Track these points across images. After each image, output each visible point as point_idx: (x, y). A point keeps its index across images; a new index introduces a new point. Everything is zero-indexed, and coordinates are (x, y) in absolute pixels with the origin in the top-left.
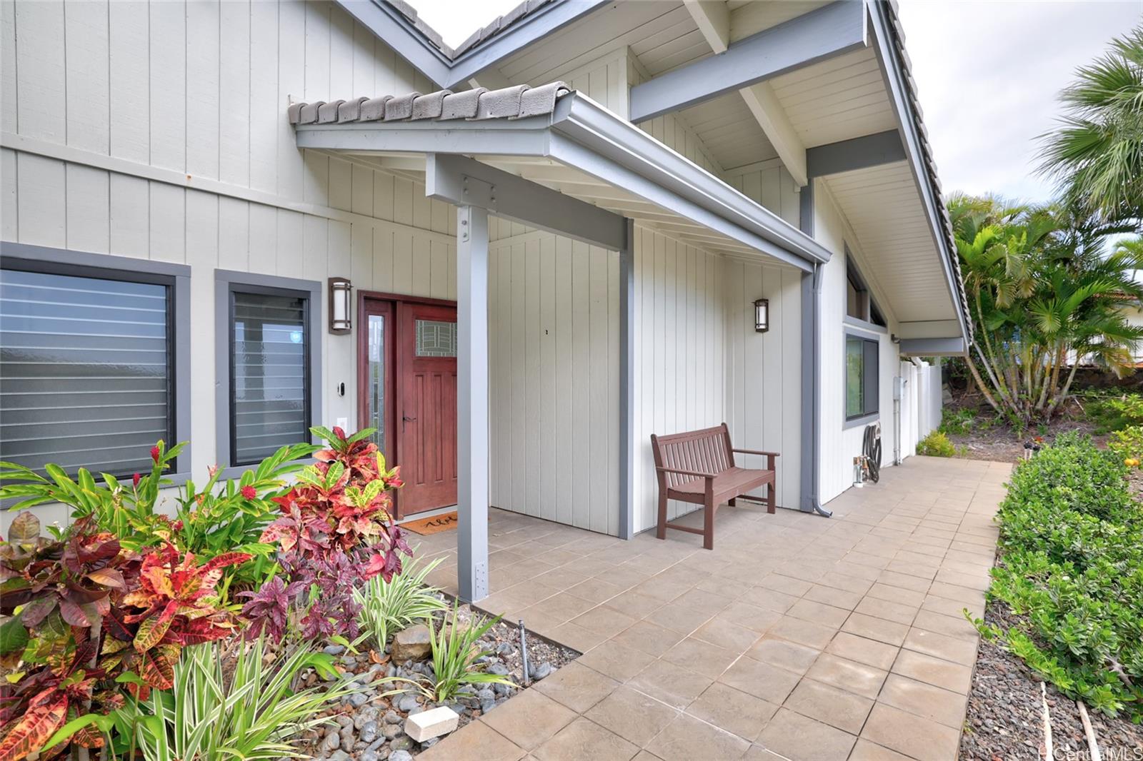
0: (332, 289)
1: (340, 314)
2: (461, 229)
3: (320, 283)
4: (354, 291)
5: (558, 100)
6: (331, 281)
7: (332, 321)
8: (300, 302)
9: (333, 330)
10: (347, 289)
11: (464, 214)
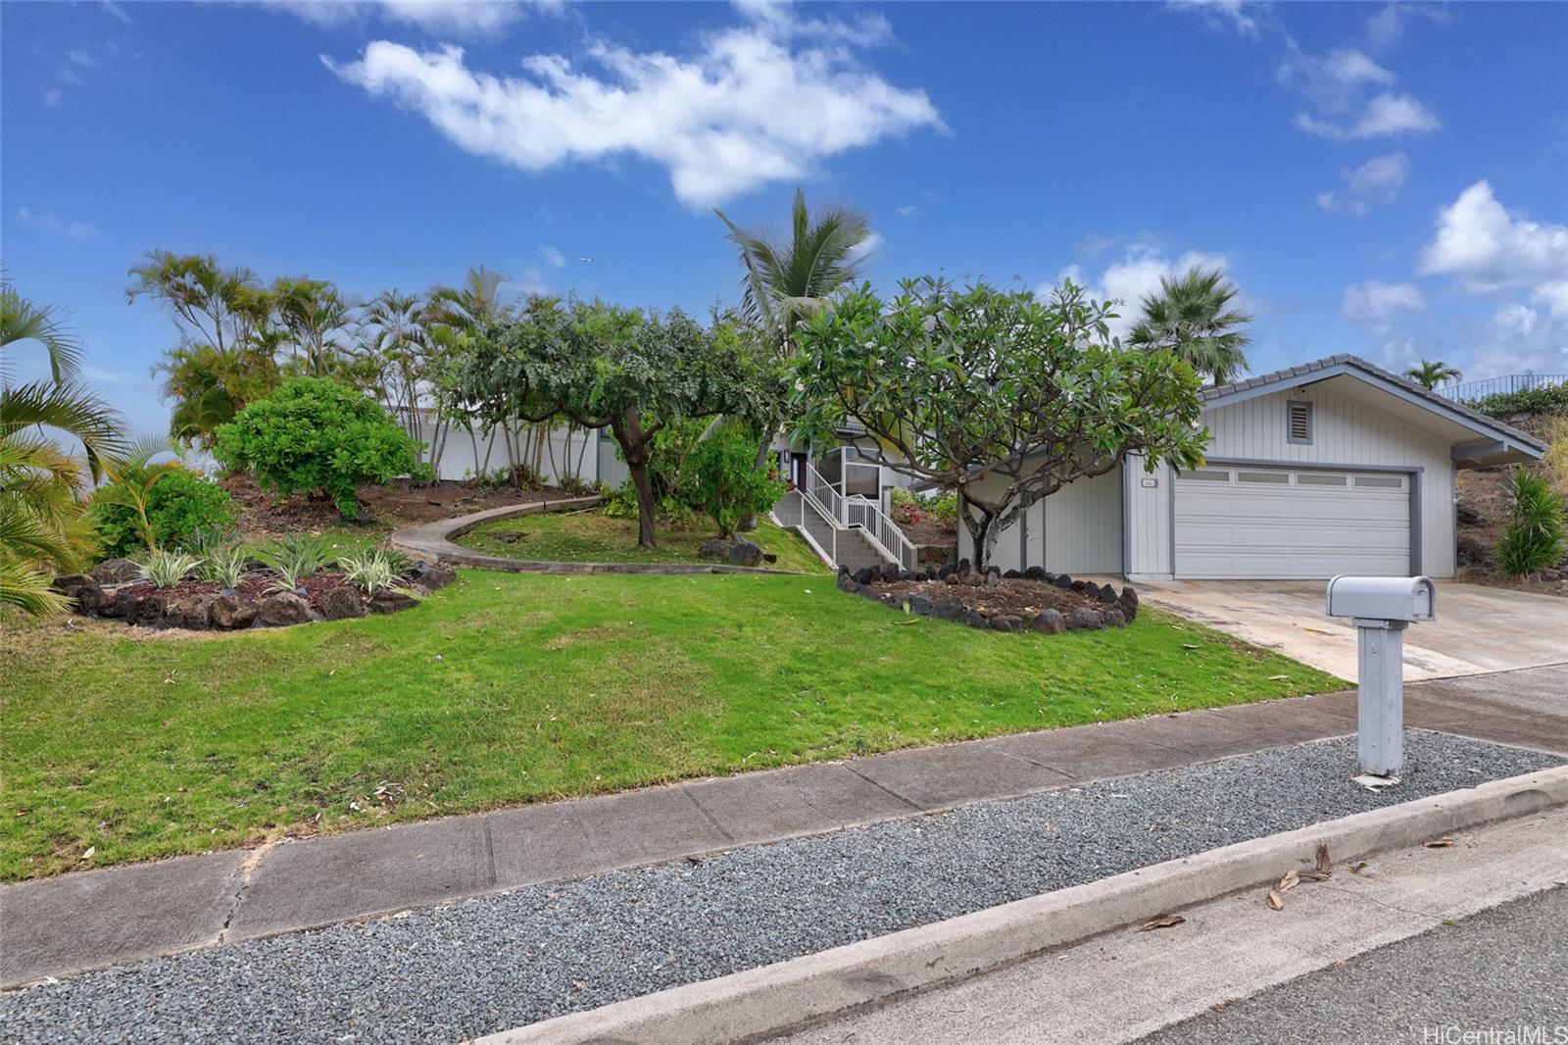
0: (785, 452)
1: (787, 458)
4: (789, 452)
6: (785, 450)
9: (786, 462)
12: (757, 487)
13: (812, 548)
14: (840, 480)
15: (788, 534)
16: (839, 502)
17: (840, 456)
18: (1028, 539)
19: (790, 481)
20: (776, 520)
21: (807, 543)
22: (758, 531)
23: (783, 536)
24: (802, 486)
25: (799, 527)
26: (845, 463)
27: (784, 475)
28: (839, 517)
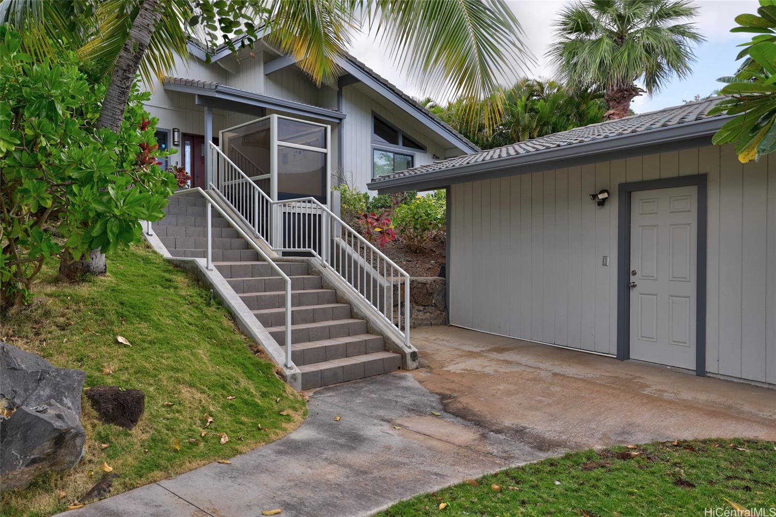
0: (174, 132)
1: (176, 139)
2: (205, 112)
3: (170, 130)
4: (181, 132)
5: (216, 86)
6: (174, 129)
7: (174, 141)
8: (164, 135)
9: (174, 145)
10: (178, 131)
11: (206, 108)
12: (87, 180)
13: (233, 316)
14: (268, 170)
15: (180, 279)
16: (265, 206)
17: (268, 131)
18: (633, 293)
19: (181, 170)
20: (155, 241)
21: (220, 301)
22: (108, 279)
23: (168, 284)
24: (199, 177)
25: (201, 262)
26: (275, 143)
27: (173, 163)
28: (266, 232)
